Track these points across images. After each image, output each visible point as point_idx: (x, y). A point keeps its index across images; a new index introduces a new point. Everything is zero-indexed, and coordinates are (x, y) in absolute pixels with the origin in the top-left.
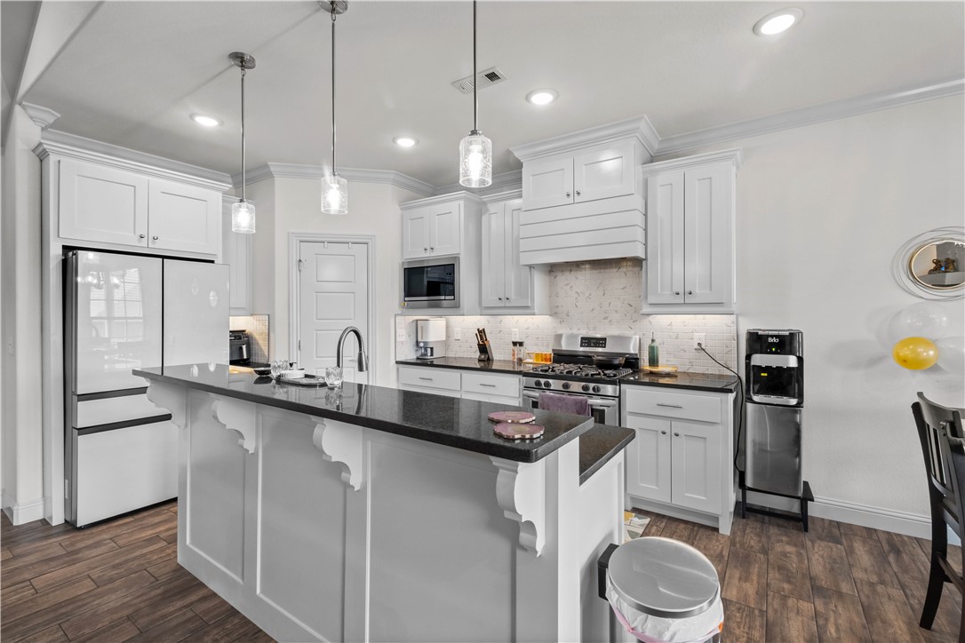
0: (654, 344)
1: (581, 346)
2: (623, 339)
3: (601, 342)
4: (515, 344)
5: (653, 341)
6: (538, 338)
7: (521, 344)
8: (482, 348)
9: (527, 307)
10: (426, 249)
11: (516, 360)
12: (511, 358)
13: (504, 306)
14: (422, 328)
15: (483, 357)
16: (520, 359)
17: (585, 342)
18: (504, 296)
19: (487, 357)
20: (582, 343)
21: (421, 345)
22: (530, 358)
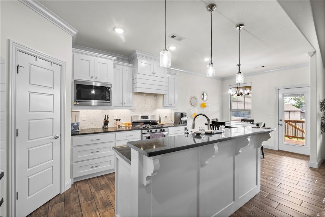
0: (160, 117)
1: (142, 119)
2: (153, 116)
3: (147, 117)
4: (117, 120)
5: (160, 116)
6: (124, 118)
7: (119, 120)
8: (106, 123)
9: (131, 106)
10: (92, 77)
11: (118, 126)
12: (116, 126)
13: (122, 106)
14: (75, 116)
15: (107, 127)
16: (119, 126)
17: (143, 117)
18: (124, 102)
19: (108, 127)
20: (142, 118)
21: (75, 124)
22: (123, 125)
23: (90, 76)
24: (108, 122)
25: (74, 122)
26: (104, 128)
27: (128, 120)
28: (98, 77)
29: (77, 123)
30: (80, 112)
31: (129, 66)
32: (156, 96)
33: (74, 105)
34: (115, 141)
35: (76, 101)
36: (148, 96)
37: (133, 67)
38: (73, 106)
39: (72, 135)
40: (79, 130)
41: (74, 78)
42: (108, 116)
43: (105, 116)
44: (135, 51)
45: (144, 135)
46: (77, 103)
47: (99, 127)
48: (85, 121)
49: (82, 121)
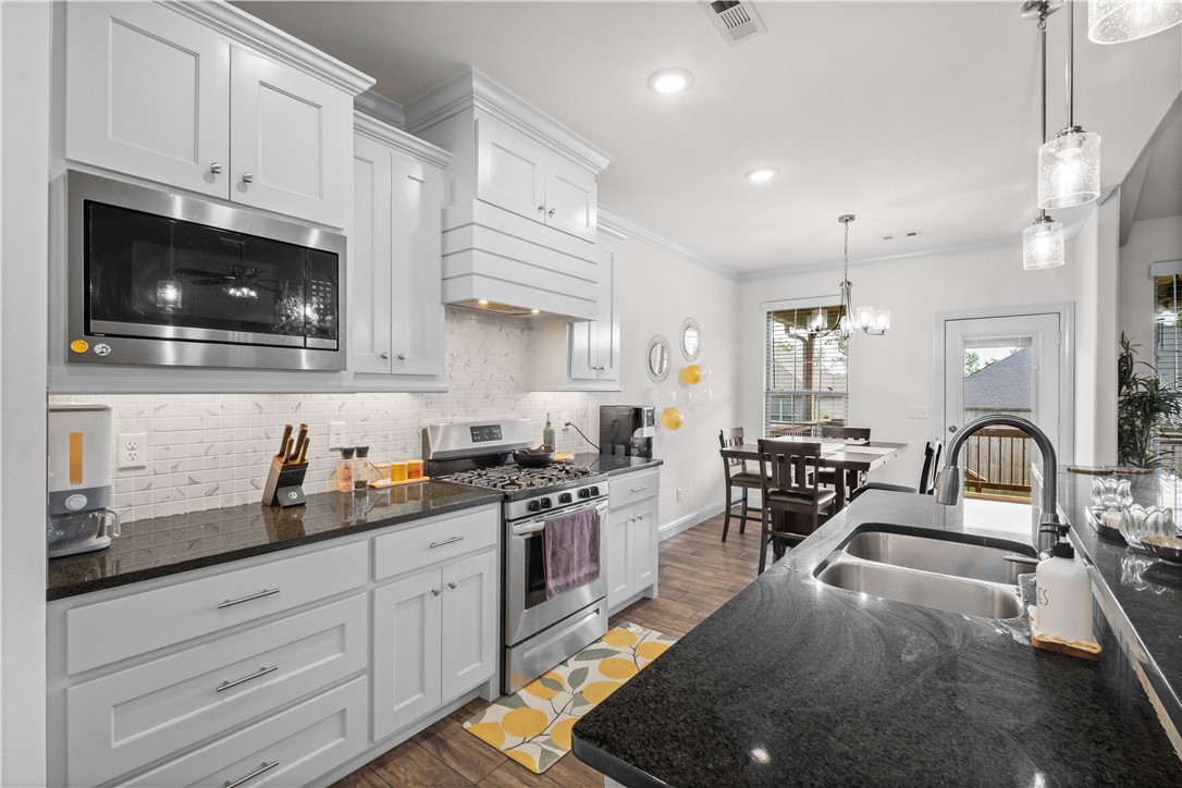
1: (474, 441)
3: (493, 431)
4: (347, 453)
6: (388, 437)
7: (362, 452)
8: (292, 474)
9: (431, 377)
10: (214, 171)
11: (353, 489)
12: (342, 486)
13: (389, 373)
14: (76, 439)
15: (294, 496)
16: (360, 484)
17: (479, 432)
18: (396, 352)
19: (301, 494)
20: (473, 436)
21: (77, 503)
22: (383, 477)
23: (196, 159)
24: (304, 465)
25: (63, 484)
26: (275, 503)
27: (404, 450)
28: (259, 180)
29: (91, 493)
30: (114, 413)
31: (422, 157)
32: (530, 328)
33: (74, 358)
34: (371, 586)
35: (87, 332)
36: (497, 328)
37: (444, 166)
38: (62, 369)
39: (54, 594)
40: (105, 541)
41: (69, 156)
42: (303, 433)
43: (289, 430)
44: (465, 74)
45: (515, 528)
46: (98, 349)
47: (237, 502)
48: (143, 467)
49: (121, 470)
